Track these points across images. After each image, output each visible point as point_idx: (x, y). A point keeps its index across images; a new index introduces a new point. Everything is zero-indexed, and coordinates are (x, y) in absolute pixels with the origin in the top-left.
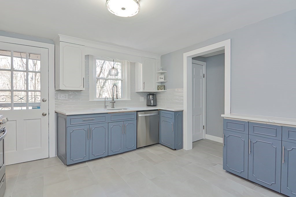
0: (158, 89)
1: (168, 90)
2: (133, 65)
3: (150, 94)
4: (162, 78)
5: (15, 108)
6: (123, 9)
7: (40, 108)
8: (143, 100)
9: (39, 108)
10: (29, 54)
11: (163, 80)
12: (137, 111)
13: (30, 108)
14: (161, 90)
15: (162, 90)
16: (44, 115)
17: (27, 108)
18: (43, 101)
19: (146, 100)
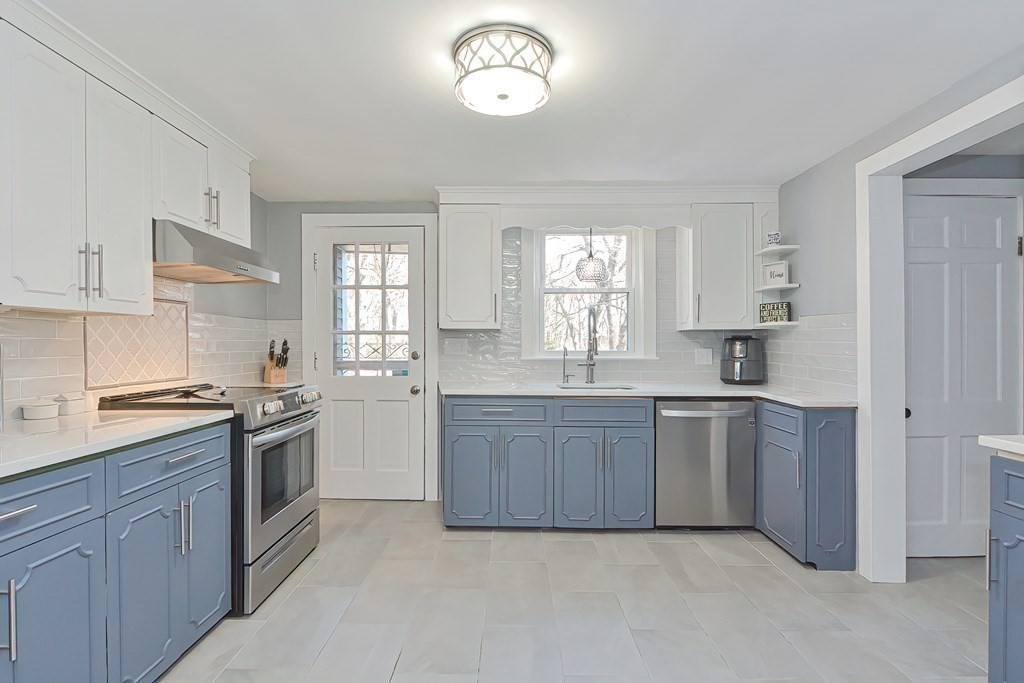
0: (762, 317)
1: (801, 323)
2: (666, 238)
3: (735, 337)
4: (781, 276)
5: (363, 373)
6: (503, 97)
7: (406, 375)
8: (707, 360)
9: (405, 373)
10: (390, 245)
11: (782, 283)
12: (657, 399)
13: (389, 373)
14: (774, 323)
15: (779, 323)
16: (415, 392)
17: (384, 373)
18: (415, 356)
19: (718, 361)
